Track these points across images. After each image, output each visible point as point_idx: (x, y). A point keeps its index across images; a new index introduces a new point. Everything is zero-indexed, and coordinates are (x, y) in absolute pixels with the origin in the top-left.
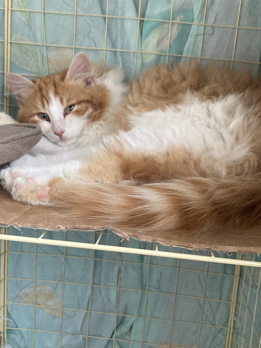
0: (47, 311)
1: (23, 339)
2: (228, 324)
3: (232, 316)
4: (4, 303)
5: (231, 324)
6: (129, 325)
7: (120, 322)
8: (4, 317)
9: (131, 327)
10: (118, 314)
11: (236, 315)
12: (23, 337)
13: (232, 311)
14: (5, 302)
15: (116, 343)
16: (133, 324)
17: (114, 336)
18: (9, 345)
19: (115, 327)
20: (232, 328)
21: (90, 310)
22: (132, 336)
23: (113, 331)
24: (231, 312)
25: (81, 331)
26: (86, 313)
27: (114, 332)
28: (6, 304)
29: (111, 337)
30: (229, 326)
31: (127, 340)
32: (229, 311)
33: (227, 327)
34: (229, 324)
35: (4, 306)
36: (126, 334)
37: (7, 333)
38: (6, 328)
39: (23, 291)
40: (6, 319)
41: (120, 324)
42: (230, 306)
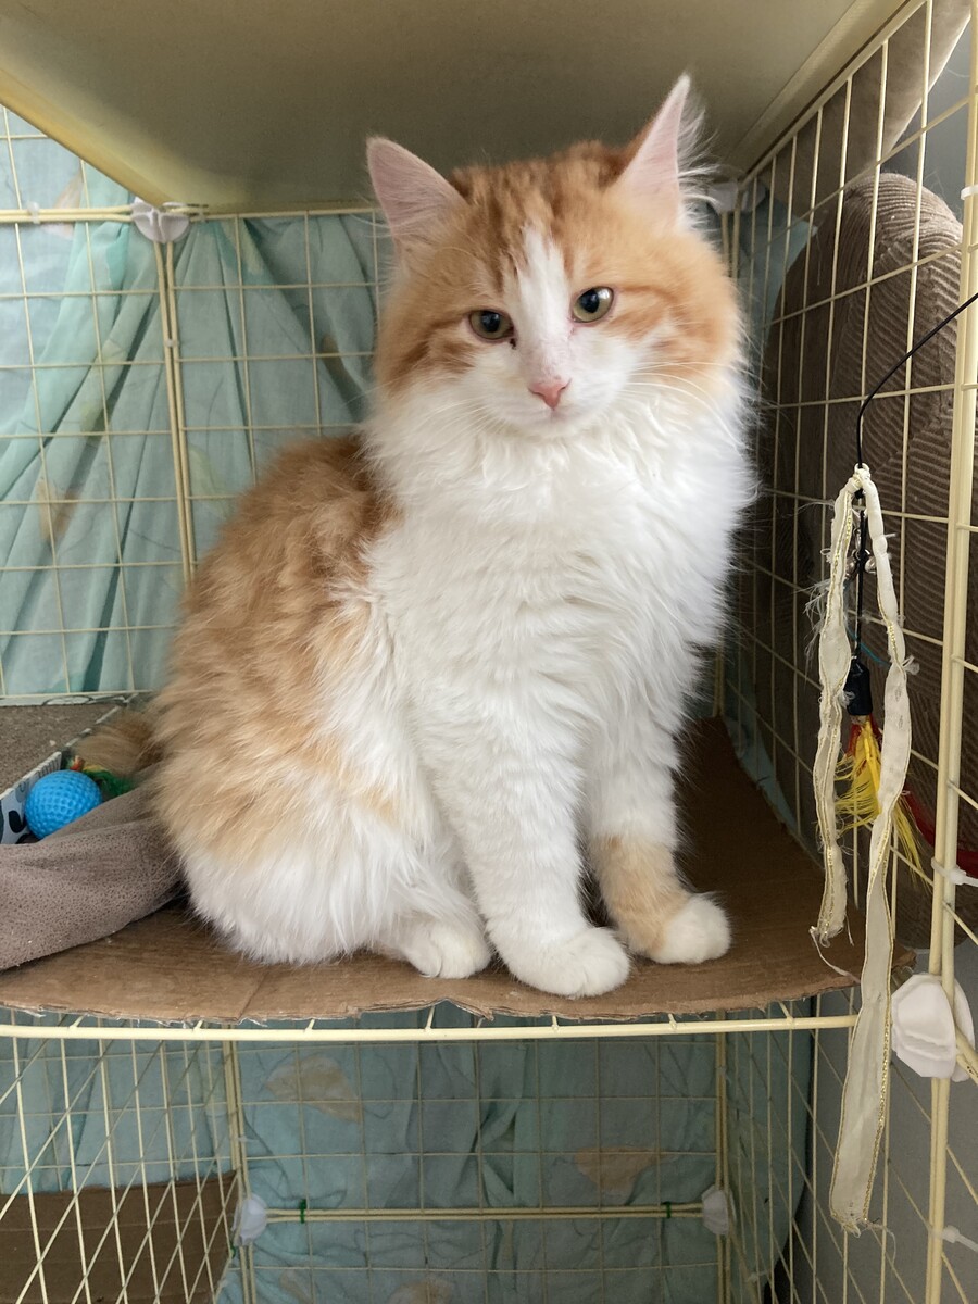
0: (330, 1110)
1: (284, 1178)
2: (715, 1091)
3: (721, 1072)
4: (237, 1106)
5: (721, 1090)
6: (507, 1119)
7: (489, 1115)
8: (239, 1136)
9: (513, 1122)
10: (480, 1098)
11: (729, 1069)
12: (284, 1173)
13: (721, 1061)
14: (239, 1103)
15: (485, 1161)
16: (514, 1118)
17: (478, 1147)
18: (255, 1196)
19: (479, 1124)
20: (724, 1096)
21: (422, 1098)
22: (517, 1140)
23: (473, 1137)
24: (718, 1064)
25: (408, 1145)
26: (414, 1106)
27: (477, 1136)
28: (240, 1107)
29: (473, 1150)
30: (718, 1095)
31: (507, 1151)
32: (714, 1062)
33: (715, 1096)
34: (718, 1089)
35: (237, 1113)
36: (503, 1137)
37: (250, 1169)
38: (245, 1159)
39: (274, 1074)
40: (244, 1139)
41: (487, 1118)
42: (715, 1051)
